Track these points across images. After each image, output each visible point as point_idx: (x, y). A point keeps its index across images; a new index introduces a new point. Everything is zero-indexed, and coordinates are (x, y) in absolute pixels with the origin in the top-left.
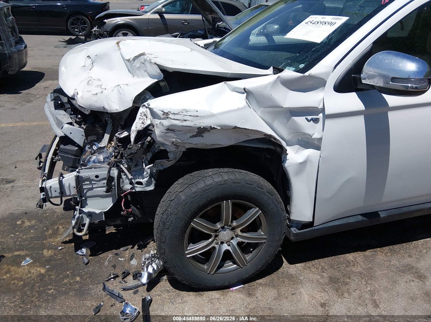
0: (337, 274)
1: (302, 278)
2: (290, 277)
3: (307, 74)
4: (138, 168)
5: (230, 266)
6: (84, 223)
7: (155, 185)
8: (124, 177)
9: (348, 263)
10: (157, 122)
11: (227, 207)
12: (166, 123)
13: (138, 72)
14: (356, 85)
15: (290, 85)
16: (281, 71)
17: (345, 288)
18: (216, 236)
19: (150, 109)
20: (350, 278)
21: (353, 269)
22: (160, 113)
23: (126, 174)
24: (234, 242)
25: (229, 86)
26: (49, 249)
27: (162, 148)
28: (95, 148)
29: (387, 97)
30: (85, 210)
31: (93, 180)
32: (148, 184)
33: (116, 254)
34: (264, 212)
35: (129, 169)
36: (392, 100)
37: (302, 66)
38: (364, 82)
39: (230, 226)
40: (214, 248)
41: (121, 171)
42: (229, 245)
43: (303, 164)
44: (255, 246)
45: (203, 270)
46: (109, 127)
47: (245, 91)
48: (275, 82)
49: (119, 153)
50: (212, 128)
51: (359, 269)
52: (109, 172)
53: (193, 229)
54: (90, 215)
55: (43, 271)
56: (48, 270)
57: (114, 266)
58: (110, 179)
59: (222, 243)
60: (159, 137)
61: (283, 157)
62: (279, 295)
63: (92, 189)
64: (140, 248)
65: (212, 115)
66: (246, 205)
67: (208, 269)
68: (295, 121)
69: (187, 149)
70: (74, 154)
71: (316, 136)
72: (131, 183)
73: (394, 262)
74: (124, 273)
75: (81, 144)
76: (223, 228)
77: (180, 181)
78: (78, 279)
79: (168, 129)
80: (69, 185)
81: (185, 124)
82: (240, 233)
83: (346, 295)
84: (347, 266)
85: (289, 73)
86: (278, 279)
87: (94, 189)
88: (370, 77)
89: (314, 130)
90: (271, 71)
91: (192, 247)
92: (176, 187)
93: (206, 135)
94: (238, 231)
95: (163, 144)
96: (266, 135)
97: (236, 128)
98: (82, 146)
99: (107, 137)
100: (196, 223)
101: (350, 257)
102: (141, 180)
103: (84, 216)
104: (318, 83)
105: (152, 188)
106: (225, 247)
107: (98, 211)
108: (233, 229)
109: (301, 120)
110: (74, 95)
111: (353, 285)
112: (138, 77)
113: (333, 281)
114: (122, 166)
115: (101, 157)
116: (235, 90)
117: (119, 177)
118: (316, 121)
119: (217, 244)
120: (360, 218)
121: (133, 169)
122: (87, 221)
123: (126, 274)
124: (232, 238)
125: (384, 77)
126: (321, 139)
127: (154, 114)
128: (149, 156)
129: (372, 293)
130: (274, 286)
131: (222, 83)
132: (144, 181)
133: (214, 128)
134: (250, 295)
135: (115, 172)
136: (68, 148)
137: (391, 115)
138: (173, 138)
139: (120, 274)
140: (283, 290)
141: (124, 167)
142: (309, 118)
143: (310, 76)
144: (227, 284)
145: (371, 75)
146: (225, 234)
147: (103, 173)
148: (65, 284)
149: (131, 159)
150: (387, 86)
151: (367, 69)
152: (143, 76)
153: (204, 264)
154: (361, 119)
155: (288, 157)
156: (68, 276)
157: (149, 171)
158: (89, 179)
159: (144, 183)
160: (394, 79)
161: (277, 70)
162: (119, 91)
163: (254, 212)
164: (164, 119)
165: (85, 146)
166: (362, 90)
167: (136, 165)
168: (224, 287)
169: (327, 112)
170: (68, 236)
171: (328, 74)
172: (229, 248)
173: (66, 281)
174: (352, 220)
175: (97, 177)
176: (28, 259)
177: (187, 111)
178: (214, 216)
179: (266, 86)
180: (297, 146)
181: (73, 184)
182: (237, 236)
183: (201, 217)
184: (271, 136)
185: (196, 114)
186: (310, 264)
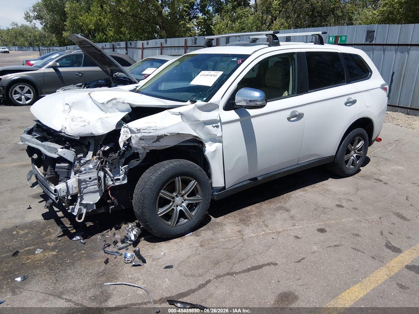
0: (243, 217)
1: (224, 223)
2: (218, 224)
3: (209, 102)
4: (117, 169)
5: (183, 221)
6: (82, 212)
7: (128, 180)
8: (107, 176)
9: (248, 212)
10: (133, 135)
11: (178, 181)
12: (139, 135)
13: (110, 110)
14: (233, 106)
15: (201, 108)
16: (195, 102)
17: (249, 222)
18: (174, 202)
19: (129, 128)
20: (250, 218)
21: (252, 213)
22: (135, 130)
23: (109, 175)
24: (184, 204)
25: (170, 112)
26: (50, 242)
27: (136, 151)
28: (82, 162)
29: (249, 111)
30: (84, 202)
31: (88, 181)
32: (124, 179)
33: (103, 235)
34: (198, 182)
35: (110, 171)
36: (252, 112)
37: (205, 99)
38: (237, 104)
39: (181, 194)
40: (173, 209)
41: (105, 173)
42: (181, 207)
43: (215, 152)
44: (197, 204)
45: (169, 225)
46: (92, 146)
47: (180, 114)
48: (194, 108)
49: (104, 160)
50: (165, 135)
51: (255, 213)
52: (98, 174)
53: (161, 197)
54: (86, 206)
55: (54, 253)
56: (58, 252)
57: (105, 241)
58: (99, 178)
59: (177, 206)
60: (135, 144)
61: (204, 149)
62: (214, 232)
63: (87, 187)
64: (117, 229)
65: (165, 128)
66: (188, 180)
67: (171, 223)
68: (207, 128)
69: (151, 150)
70: (67, 168)
71: (219, 135)
72: (112, 180)
73: (272, 206)
74: (114, 242)
75: (72, 161)
76: (177, 196)
77: (147, 171)
78: (83, 252)
79: (140, 139)
80: (72, 186)
81: (150, 134)
82: (187, 198)
83: (250, 225)
84: (248, 213)
85: (200, 103)
86: (212, 225)
87: (88, 188)
88: (240, 101)
89: (217, 132)
90: (189, 102)
91: (161, 210)
92: (146, 175)
93: (161, 140)
94: (185, 197)
95: (137, 149)
96: (194, 136)
97: (178, 134)
98: (73, 162)
99: (90, 153)
100: (162, 193)
101: (248, 208)
102: (119, 177)
103: (82, 207)
104: (215, 107)
105: (125, 182)
106: (179, 208)
107: (91, 203)
108: (182, 196)
109: (210, 127)
110: (62, 130)
111: (253, 220)
112: (110, 113)
113: (242, 221)
114: (106, 169)
115: (91, 166)
116: (174, 114)
117: (105, 177)
118: (217, 127)
119: (174, 206)
120: (249, 182)
121: (113, 170)
122: (84, 211)
123: (115, 243)
124: (183, 202)
125: (245, 100)
126: (222, 136)
127: (132, 131)
128: (123, 160)
129: (264, 222)
130: (210, 229)
131: (166, 111)
132: (121, 177)
133: (167, 135)
134: (197, 236)
135: (102, 174)
136: (62, 165)
137: (253, 120)
138: (143, 144)
139: (111, 243)
140: (216, 230)
141: (107, 169)
142: (214, 125)
143: (211, 103)
144: (183, 232)
145: (239, 100)
146: (178, 200)
147: (94, 175)
148: (76, 256)
149: (112, 164)
150: (248, 105)
151: (237, 98)
152: (114, 112)
153: (168, 221)
154: (239, 123)
155: (206, 149)
156: (75, 252)
157: (124, 170)
158: (85, 181)
159: (121, 179)
160: (250, 101)
161: (193, 102)
162: (102, 122)
163: (193, 183)
164: (137, 133)
165: (74, 162)
166: (237, 108)
167: (115, 168)
168: (181, 235)
169: (222, 121)
170: (60, 233)
171: (219, 102)
172: (182, 208)
173: (75, 254)
174: (245, 183)
175: (90, 178)
176: (38, 250)
177: (150, 127)
178: (172, 188)
179: (190, 110)
180: (210, 142)
181: (76, 185)
182: (185, 200)
183: (164, 189)
184: (196, 137)
185: (155, 128)
186: (227, 215)
